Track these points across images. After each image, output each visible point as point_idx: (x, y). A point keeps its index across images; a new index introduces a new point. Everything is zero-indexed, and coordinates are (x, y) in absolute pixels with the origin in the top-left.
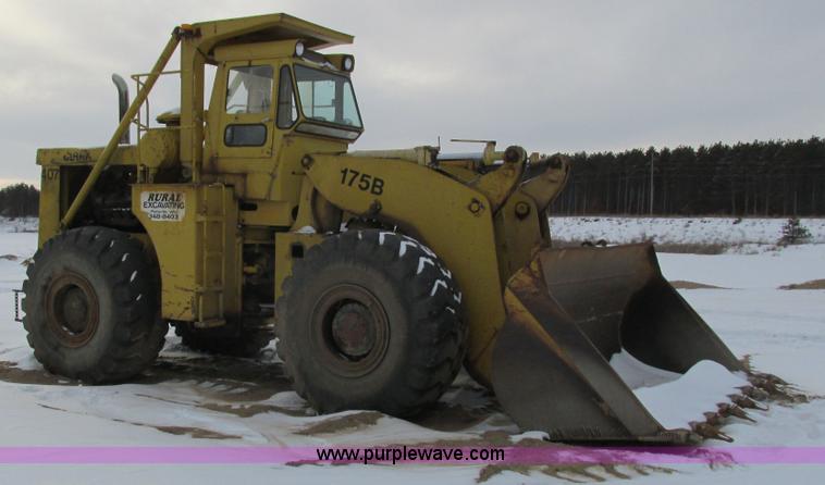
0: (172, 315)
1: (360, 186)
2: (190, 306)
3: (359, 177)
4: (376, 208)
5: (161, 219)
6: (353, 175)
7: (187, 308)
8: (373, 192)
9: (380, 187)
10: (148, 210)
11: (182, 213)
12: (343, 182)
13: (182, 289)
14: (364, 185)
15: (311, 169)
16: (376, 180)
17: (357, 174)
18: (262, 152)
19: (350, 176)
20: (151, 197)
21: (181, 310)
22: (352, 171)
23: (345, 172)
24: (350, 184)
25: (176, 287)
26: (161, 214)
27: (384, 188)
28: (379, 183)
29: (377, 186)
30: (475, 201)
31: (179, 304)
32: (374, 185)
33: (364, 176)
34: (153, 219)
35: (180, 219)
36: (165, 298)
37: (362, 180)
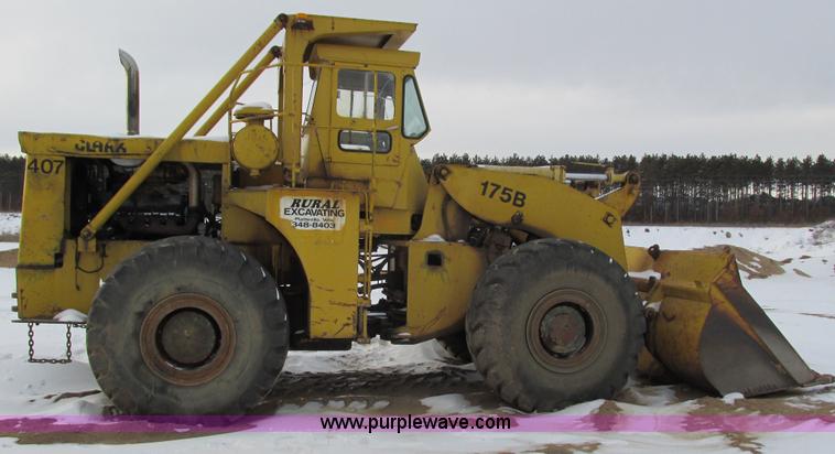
0: (325, 334)
1: (502, 199)
2: (351, 322)
3: (500, 190)
4: (518, 220)
5: (310, 228)
6: (495, 187)
7: (348, 324)
8: (514, 204)
9: (522, 200)
10: (292, 218)
11: (340, 222)
12: (484, 193)
13: (339, 304)
14: (506, 197)
15: (449, 179)
16: (518, 193)
17: (498, 187)
18: (388, 159)
19: (490, 189)
20: (296, 203)
21: (339, 326)
22: (493, 184)
23: (485, 185)
24: (491, 196)
25: (332, 303)
26: (311, 223)
27: (525, 201)
28: (520, 197)
29: (519, 199)
30: (609, 215)
31: (336, 321)
32: (516, 198)
33: (505, 189)
34: (298, 228)
35: (338, 228)
36: (314, 315)
37: (504, 193)
